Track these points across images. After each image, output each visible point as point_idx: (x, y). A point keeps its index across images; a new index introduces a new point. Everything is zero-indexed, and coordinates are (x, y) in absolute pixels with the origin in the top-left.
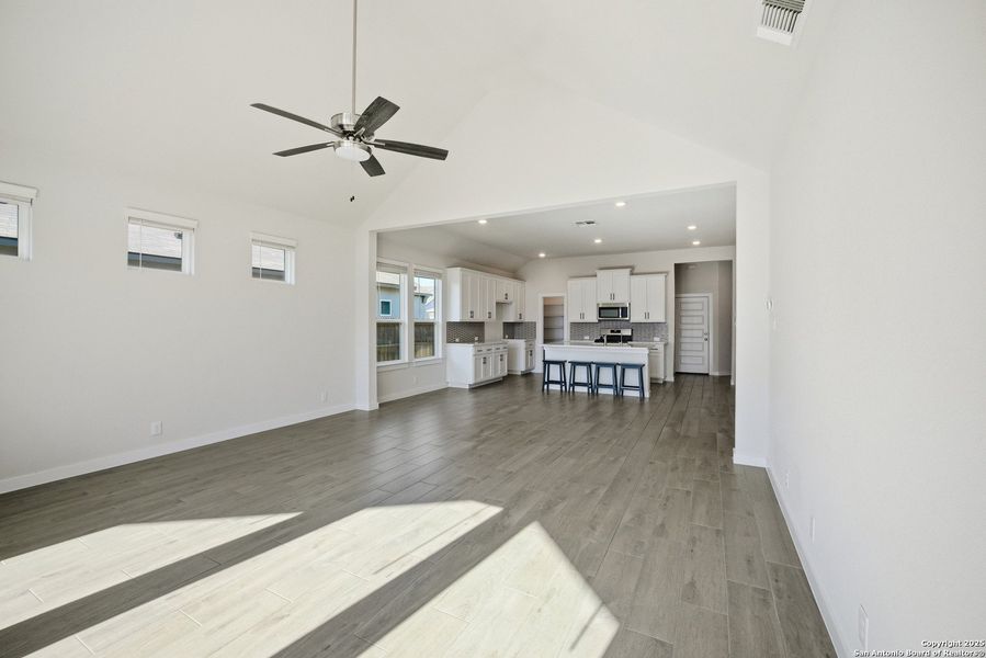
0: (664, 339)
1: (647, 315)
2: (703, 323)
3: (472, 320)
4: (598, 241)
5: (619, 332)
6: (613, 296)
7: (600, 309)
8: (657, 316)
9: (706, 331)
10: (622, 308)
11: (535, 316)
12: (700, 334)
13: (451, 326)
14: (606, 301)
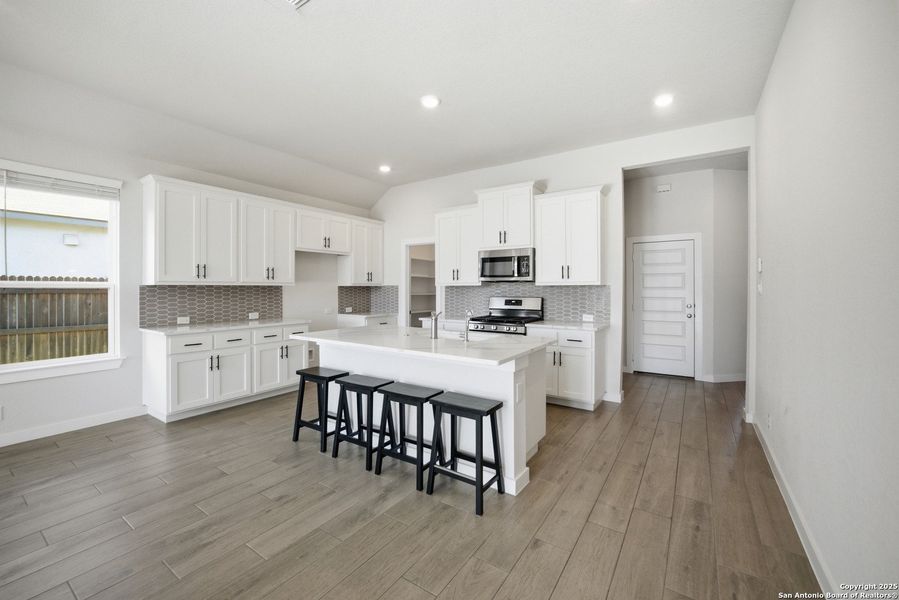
0: (603, 317)
1: (566, 271)
2: (683, 287)
3: (202, 282)
4: (430, 102)
5: (519, 303)
6: (503, 237)
7: (484, 261)
8: (586, 274)
9: (690, 301)
10: (520, 259)
11: (397, 276)
12: (678, 305)
13: (149, 293)
14: (493, 245)
